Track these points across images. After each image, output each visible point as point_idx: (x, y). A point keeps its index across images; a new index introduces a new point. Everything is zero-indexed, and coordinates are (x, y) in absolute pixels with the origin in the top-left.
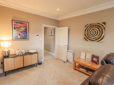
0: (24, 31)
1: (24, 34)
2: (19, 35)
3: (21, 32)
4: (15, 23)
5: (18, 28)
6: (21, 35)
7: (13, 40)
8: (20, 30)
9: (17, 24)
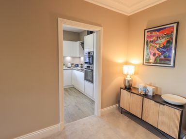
0: (164, 47)
1: (164, 52)
2: (154, 54)
3: (158, 49)
4: (149, 34)
5: (152, 42)
6: (157, 55)
7: (143, 64)
8: (157, 44)
9: (152, 35)
